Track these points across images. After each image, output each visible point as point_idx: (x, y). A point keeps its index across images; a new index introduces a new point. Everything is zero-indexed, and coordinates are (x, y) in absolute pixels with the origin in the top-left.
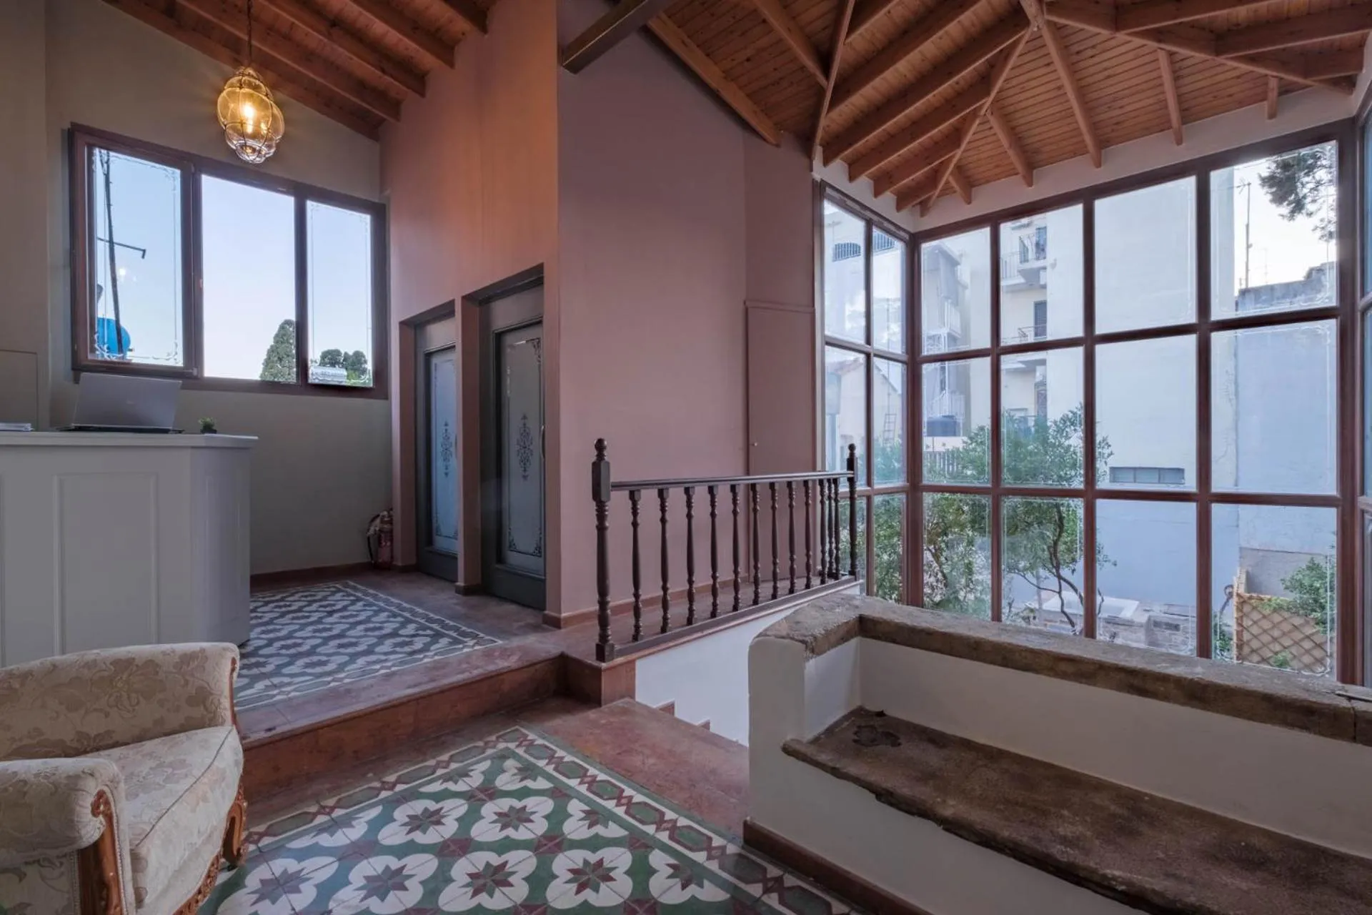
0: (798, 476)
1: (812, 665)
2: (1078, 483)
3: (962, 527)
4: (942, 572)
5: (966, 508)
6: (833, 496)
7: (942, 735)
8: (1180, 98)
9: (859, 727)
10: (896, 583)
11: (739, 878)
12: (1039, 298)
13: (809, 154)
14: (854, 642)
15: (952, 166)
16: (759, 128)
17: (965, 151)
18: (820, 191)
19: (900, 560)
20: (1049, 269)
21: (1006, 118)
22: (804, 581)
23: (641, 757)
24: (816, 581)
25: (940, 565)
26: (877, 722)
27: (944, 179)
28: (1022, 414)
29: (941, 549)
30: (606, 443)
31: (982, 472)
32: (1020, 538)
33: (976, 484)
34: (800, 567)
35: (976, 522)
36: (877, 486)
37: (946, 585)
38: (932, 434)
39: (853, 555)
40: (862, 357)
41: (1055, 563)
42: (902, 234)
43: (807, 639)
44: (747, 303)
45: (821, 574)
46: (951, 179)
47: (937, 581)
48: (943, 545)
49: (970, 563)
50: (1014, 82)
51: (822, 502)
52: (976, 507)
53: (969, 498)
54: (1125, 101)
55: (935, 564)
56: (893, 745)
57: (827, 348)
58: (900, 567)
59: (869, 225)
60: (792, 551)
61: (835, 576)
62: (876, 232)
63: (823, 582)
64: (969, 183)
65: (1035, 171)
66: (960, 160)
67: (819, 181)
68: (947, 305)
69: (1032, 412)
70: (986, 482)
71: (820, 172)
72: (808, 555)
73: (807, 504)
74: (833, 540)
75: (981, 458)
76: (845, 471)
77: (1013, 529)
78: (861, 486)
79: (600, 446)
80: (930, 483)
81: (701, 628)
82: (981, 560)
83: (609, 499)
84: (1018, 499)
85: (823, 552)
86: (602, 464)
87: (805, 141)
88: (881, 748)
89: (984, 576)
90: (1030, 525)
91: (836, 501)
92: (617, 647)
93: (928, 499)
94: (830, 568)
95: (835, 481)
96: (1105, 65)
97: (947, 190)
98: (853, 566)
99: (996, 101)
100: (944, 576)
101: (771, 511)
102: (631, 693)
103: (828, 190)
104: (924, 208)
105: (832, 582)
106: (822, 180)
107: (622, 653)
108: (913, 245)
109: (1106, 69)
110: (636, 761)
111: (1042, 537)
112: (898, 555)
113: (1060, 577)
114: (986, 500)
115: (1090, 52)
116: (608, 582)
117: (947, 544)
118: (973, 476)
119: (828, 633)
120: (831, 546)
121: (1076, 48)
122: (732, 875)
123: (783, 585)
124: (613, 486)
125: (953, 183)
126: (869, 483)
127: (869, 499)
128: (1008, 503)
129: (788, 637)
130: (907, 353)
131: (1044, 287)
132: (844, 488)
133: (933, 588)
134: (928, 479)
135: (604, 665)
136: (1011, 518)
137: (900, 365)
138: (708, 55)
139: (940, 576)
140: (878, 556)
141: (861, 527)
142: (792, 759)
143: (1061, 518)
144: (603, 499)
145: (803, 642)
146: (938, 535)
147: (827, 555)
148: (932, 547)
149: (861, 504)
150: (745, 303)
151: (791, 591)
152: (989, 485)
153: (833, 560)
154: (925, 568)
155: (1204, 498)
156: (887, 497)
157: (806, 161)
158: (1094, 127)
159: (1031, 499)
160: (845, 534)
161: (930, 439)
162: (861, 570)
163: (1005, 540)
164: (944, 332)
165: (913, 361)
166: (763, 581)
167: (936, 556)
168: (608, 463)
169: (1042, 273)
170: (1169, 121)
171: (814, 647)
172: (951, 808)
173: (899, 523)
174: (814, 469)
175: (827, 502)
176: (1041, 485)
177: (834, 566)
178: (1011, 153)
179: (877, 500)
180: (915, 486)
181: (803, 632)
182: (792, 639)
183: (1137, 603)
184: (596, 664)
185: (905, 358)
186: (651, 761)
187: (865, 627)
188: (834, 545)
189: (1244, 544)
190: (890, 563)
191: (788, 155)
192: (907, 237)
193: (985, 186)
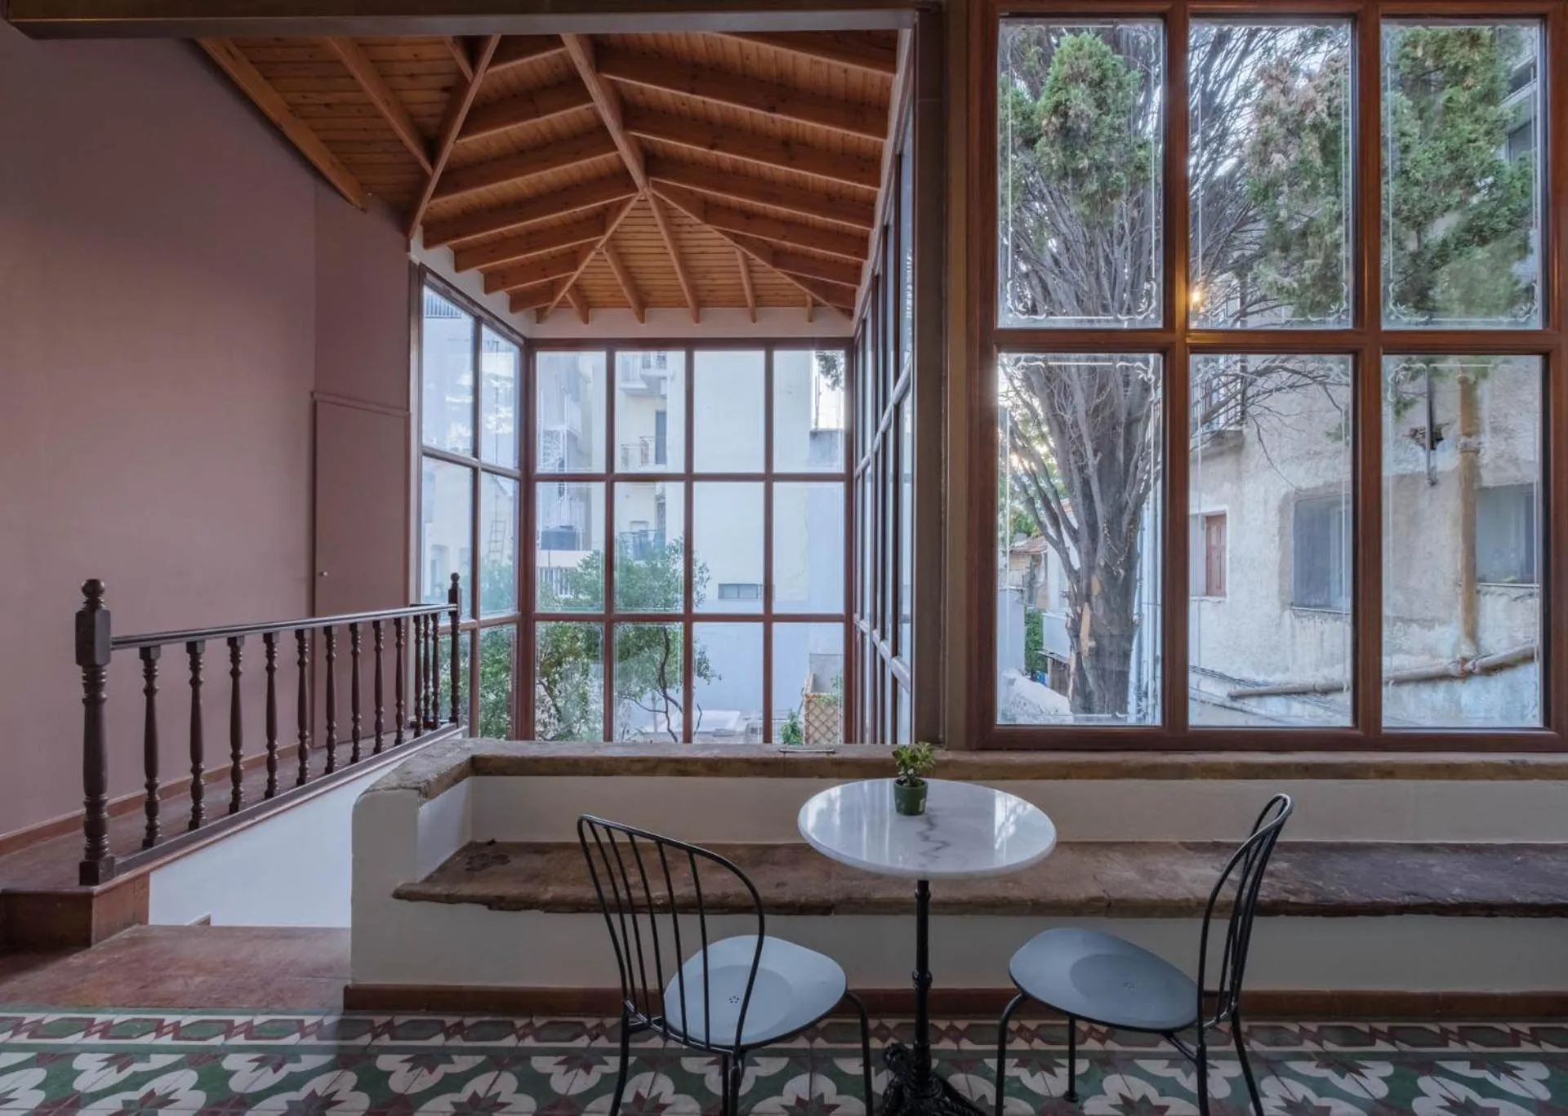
0: (387, 614)
1: (426, 810)
2: (679, 609)
3: (577, 655)
4: (555, 705)
5: (580, 636)
6: (430, 632)
7: (547, 845)
8: (753, 287)
9: (471, 858)
10: (503, 725)
11: (343, 1039)
12: (660, 409)
13: (406, 230)
14: (465, 784)
15: (569, 285)
16: (340, 186)
17: (583, 273)
18: (419, 275)
19: (509, 699)
20: (669, 381)
21: (621, 257)
22: (394, 736)
23: (180, 981)
24: (408, 736)
25: (553, 698)
26: (489, 850)
27: (562, 294)
28: (643, 527)
29: (555, 682)
30: (103, 584)
31: (596, 599)
32: (632, 663)
33: (590, 611)
34: (388, 720)
35: (590, 649)
36: (483, 618)
37: (559, 721)
38: (546, 546)
39: (455, 700)
40: (468, 471)
41: (663, 683)
42: (515, 337)
43: (422, 785)
44: (316, 396)
45: (415, 726)
46: (568, 295)
47: (550, 717)
48: (557, 676)
49: (584, 694)
50: (628, 229)
51: (418, 642)
52: (591, 635)
53: (584, 626)
54: (715, 276)
55: (548, 699)
56: (504, 863)
57: (425, 458)
58: (509, 707)
59: (478, 321)
60: (378, 703)
61: (433, 726)
62: (486, 332)
63: (417, 734)
64: (586, 304)
65: (646, 310)
66: (578, 279)
67: (418, 264)
68: (567, 399)
69: (653, 525)
70: (598, 609)
71: (418, 254)
72: (399, 705)
73: (399, 645)
74: (431, 684)
75: (596, 583)
76: (445, 603)
77: (625, 655)
78: (465, 619)
79: (92, 589)
80: (542, 612)
81: (251, 815)
82: (595, 688)
83: (108, 661)
84: (629, 626)
85: (418, 699)
86: (98, 615)
87: (403, 216)
88: (494, 868)
89: (597, 706)
90: (641, 648)
91: (435, 639)
92: (119, 861)
93: (541, 628)
94: (426, 719)
95: (435, 617)
96: (702, 242)
97: (563, 304)
98: (455, 711)
99: (612, 239)
100: (558, 710)
101: (351, 658)
102: (141, 916)
103: (429, 277)
104: (541, 316)
105: (429, 732)
106: (421, 264)
107: (127, 867)
108: (529, 348)
109: (699, 246)
110: (176, 986)
111: (651, 659)
112: (507, 692)
113: (666, 697)
114: (598, 627)
115: (689, 229)
116: (104, 774)
117: (560, 674)
118: (587, 602)
119: (439, 780)
120: (427, 692)
121: (677, 221)
122: (336, 1039)
123: (367, 745)
124: (114, 643)
125: (570, 299)
126: (474, 613)
127: (474, 633)
128: (621, 630)
129: (399, 787)
130: (520, 468)
131: (664, 397)
132: (445, 622)
133: (545, 725)
134: (540, 607)
135: (97, 889)
136: (623, 643)
137: (512, 481)
138: (266, 78)
139: (553, 711)
140: (483, 696)
141: (464, 664)
142: (405, 902)
143: (668, 641)
144: (98, 660)
145: (416, 788)
146: (552, 666)
147: (422, 703)
148: (544, 680)
149: (465, 638)
150: (312, 394)
151: (377, 750)
152: (603, 612)
153: (430, 707)
154: (537, 704)
155: (768, 618)
156: (494, 629)
157: (401, 237)
158: (694, 289)
159: (641, 625)
160: (445, 676)
161: (545, 552)
162: (464, 717)
163: (617, 666)
164: (562, 429)
165: (527, 479)
166: (339, 744)
167: (549, 689)
168: (107, 614)
169: (662, 382)
170: (746, 301)
171: (426, 791)
172: (551, 892)
173: (508, 656)
174: (406, 604)
175: (423, 640)
176: (650, 611)
177: (431, 714)
178: (625, 290)
179: (483, 633)
180: (526, 617)
181: (416, 780)
182: (405, 788)
183: (738, 713)
184: (84, 889)
185: (517, 473)
186: (198, 979)
187: (478, 766)
188: (431, 690)
189: (814, 652)
190: (496, 704)
191: (376, 225)
192: (521, 341)
193: (603, 311)
